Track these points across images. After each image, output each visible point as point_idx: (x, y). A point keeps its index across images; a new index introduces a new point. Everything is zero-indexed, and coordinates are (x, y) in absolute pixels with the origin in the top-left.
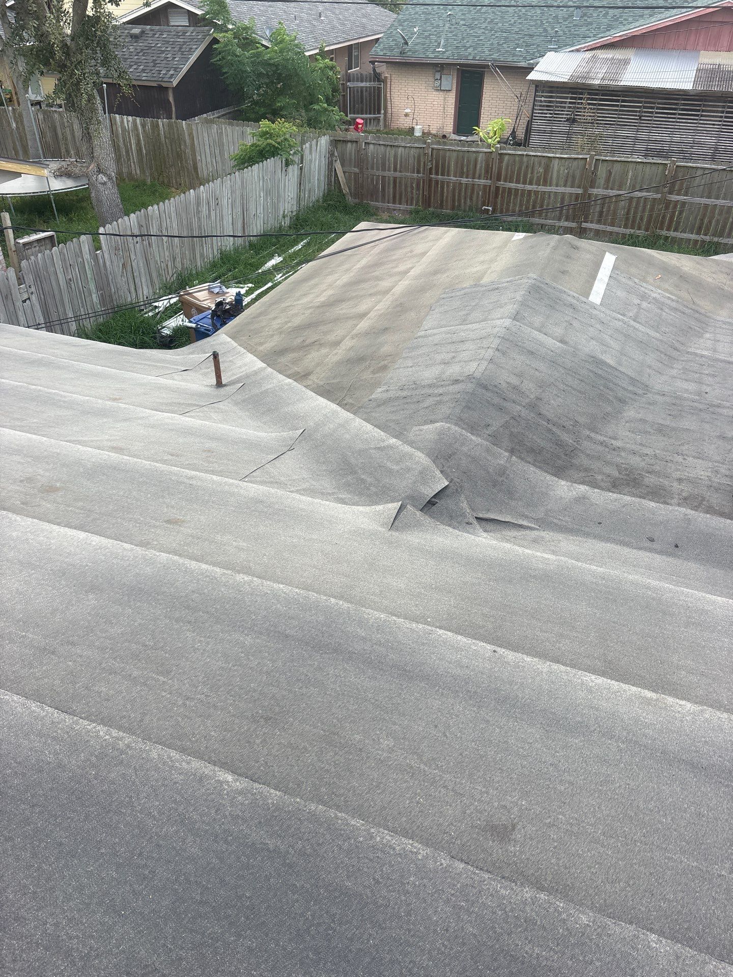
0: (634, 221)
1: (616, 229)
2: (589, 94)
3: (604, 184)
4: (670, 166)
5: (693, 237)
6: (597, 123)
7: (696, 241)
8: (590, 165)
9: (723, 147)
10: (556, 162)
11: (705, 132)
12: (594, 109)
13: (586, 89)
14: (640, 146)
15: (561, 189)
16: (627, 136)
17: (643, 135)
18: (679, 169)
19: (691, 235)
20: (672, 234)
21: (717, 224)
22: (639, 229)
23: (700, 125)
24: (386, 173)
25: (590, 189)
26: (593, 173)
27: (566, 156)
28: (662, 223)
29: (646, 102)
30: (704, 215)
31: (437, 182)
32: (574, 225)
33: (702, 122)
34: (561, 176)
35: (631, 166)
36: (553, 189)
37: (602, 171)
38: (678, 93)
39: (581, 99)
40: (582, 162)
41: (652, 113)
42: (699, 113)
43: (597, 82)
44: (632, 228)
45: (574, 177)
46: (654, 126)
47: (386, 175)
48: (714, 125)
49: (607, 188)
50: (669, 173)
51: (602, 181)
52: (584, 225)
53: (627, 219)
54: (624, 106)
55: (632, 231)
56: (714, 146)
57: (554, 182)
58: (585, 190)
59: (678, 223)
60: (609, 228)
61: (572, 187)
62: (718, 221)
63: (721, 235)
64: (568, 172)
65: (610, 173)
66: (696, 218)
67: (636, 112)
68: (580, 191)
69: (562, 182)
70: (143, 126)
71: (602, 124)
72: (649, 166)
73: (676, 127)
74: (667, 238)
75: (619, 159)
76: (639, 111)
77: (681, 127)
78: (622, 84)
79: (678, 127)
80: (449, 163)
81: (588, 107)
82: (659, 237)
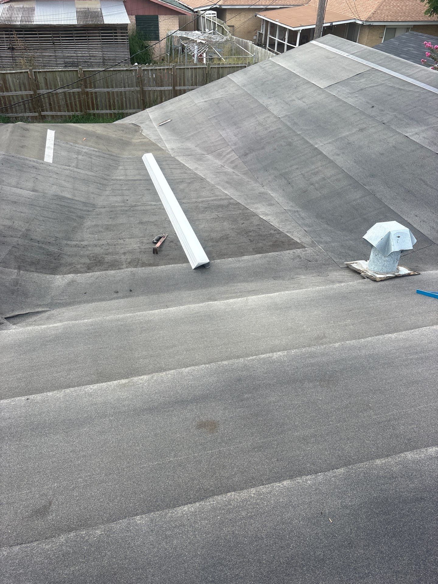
0: (72, 107)
1: (63, 113)
2: (16, 31)
3: (45, 87)
4: (80, 71)
5: (108, 111)
6: (29, 49)
7: (111, 114)
8: (32, 75)
9: (107, 57)
10: (9, 76)
11: (94, 49)
12: (23, 40)
13: (13, 28)
14: (60, 61)
15: (19, 93)
16: (50, 56)
17: (59, 54)
18: (85, 72)
19: (107, 111)
20: (96, 111)
21: (118, 103)
22: (77, 111)
23: (90, 45)
25: (37, 91)
26: (35, 81)
27: (14, 72)
28: (88, 106)
29: (54, 34)
30: (109, 99)
32: (37, 114)
33: (90, 43)
34: (16, 84)
35: (57, 73)
36: (14, 93)
37: (40, 78)
38: (70, 27)
39: (12, 34)
40: (26, 74)
41: (59, 40)
42: (86, 38)
43: (19, 23)
44: (73, 111)
45: (24, 84)
46: (63, 48)
48: (97, 44)
49: (48, 89)
50: (80, 76)
51: (42, 84)
52: (43, 113)
53: (67, 106)
54: (42, 37)
55: (73, 113)
56: (102, 57)
57: (13, 88)
58: (35, 92)
59: (97, 105)
60: (59, 113)
61: (26, 90)
62: (118, 100)
63: (122, 109)
64: (19, 82)
65: (46, 79)
66: (106, 101)
67: (50, 40)
68: (32, 93)
69: (18, 89)
71: (32, 49)
72: (67, 73)
73: (77, 47)
74: (94, 114)
75: (48, 70)
76: (52, 40)
77: (79, 47)
78: (35, 23)
79: (78, 47)
81: (19, 39)
82: (90, 114)
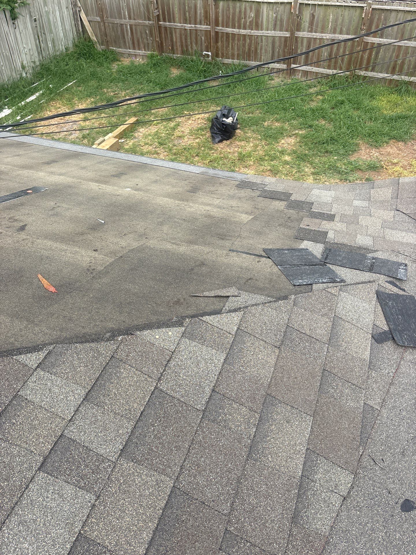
0: (336, 62)
1: (320, 70)
3: (309, 28)
4: (366, 9)
7: (391, 81)
8: (295, 8)
10: (265, 7)
15: (271, 33)
18: (375, 11)
19: (386, 75)
21: (410, 65)
24: (123, 21)
25: (296, 32)
31: (166, 28)
32: (284, 66)
34: (271, 20)
35: (332, 9)
36: (264, 33)
37: (306, 15)
40: (288, 6)
44: (335, 68)
45: (281, 21)
47: (122, 23)
49: (311, 31)
50: (365, 16)
51: (306, 24)
52: (293, 66)
53: (330, 60)
55: (335, 71)
57: (264, 26)
58: (292, 34)
59: (375, 64)
61: (281, 30)
62: (410, 61)
64: (276, 17)
65: (313, 17)
68: (288, 35)
69: (271, 26)
72: (347, 9)
74: (365, 77)
80: (173, 10)
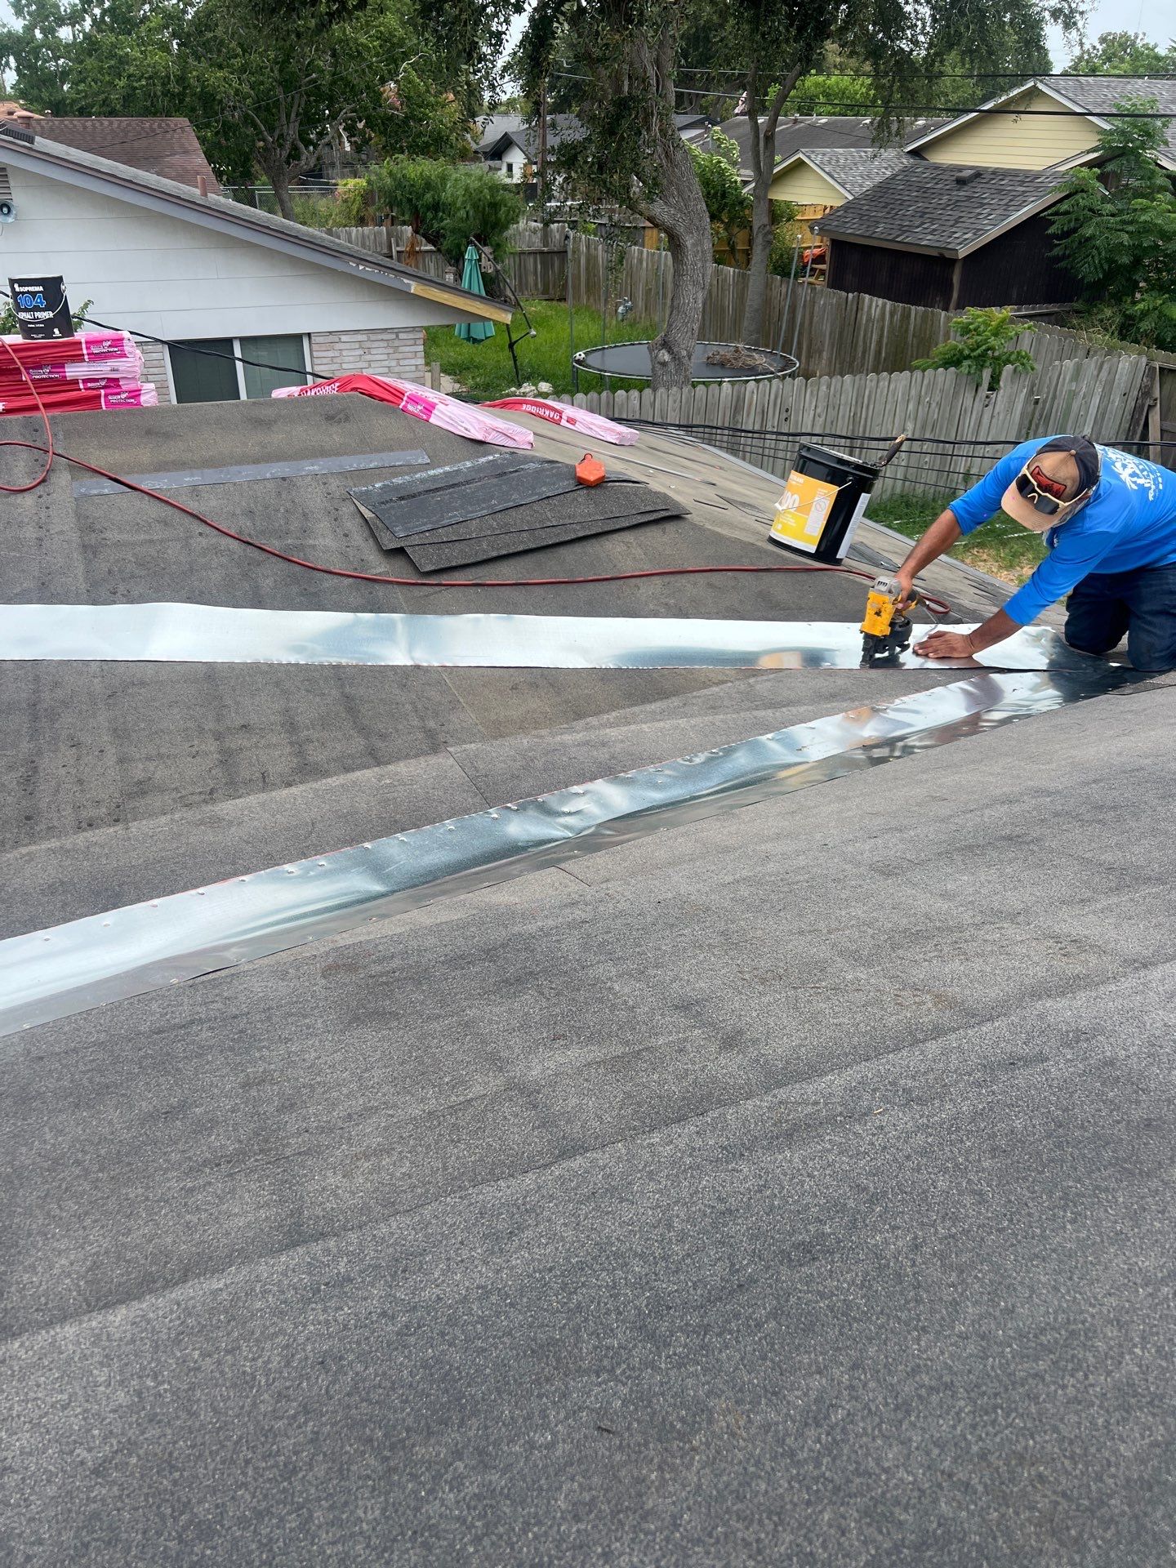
70: (892, 314)
